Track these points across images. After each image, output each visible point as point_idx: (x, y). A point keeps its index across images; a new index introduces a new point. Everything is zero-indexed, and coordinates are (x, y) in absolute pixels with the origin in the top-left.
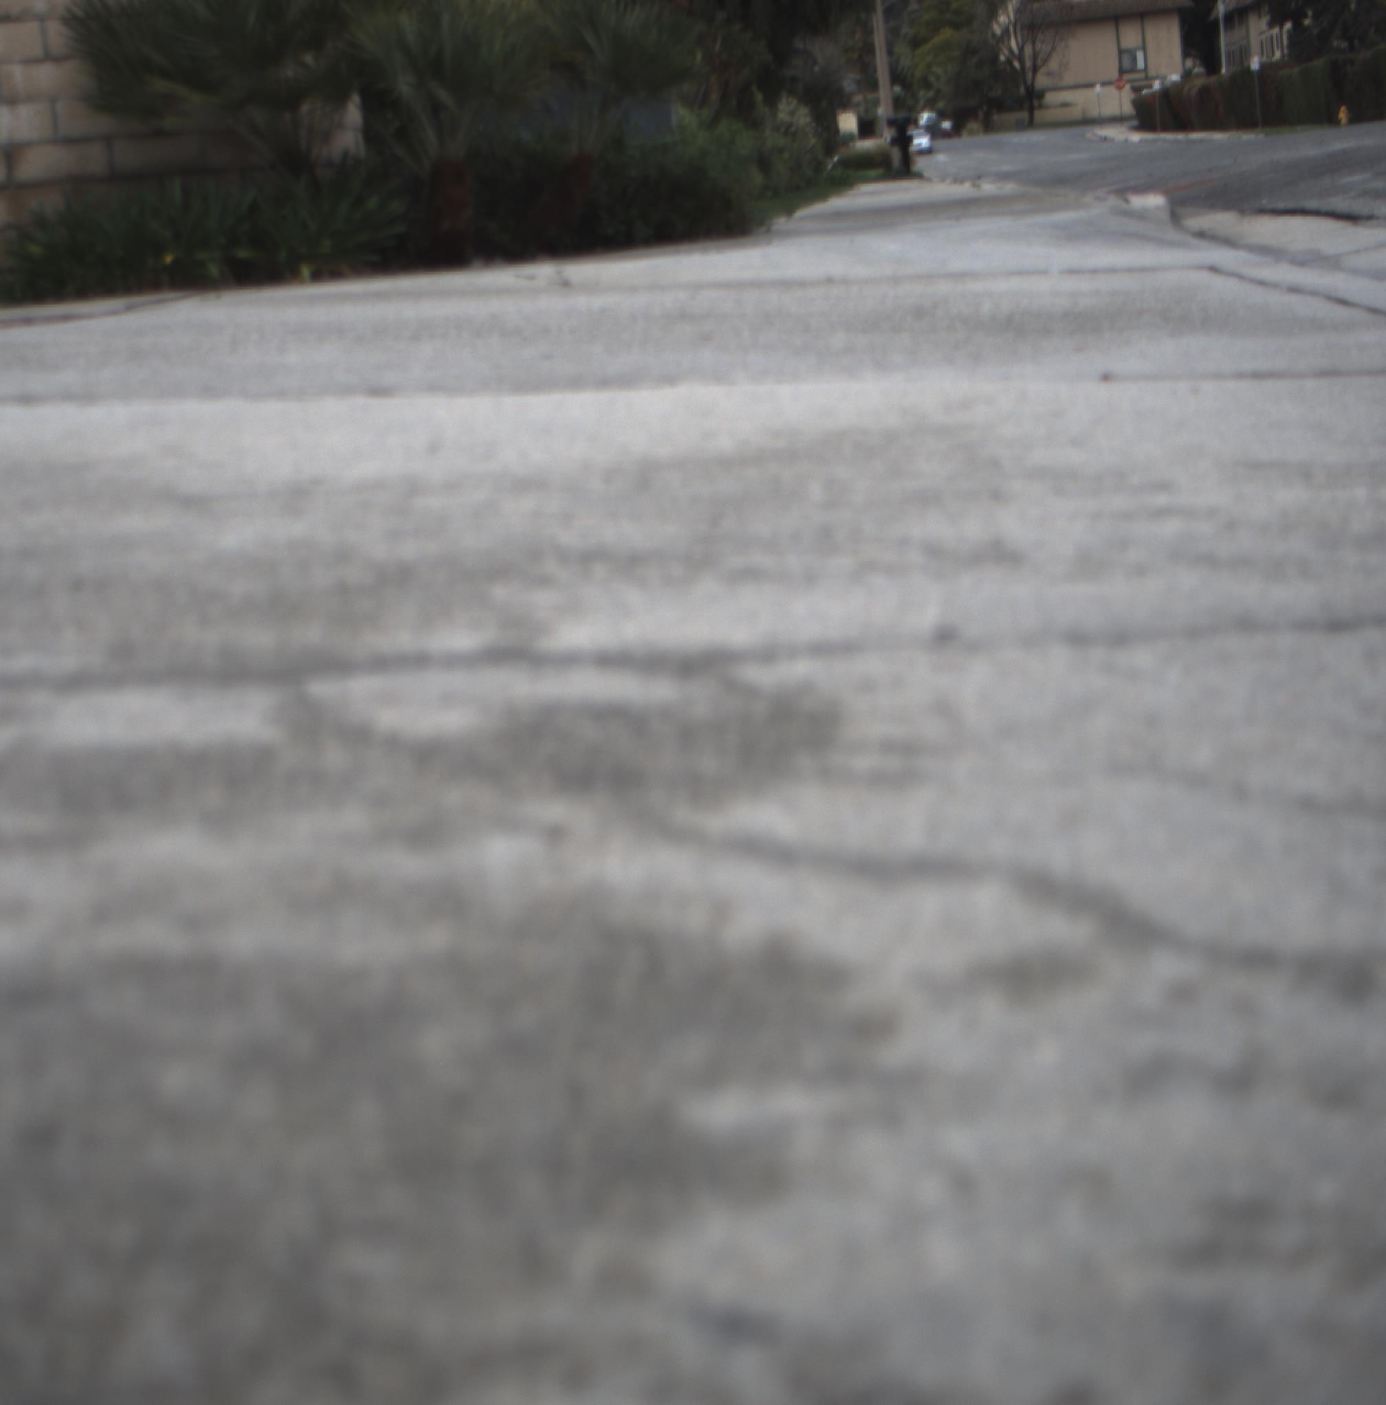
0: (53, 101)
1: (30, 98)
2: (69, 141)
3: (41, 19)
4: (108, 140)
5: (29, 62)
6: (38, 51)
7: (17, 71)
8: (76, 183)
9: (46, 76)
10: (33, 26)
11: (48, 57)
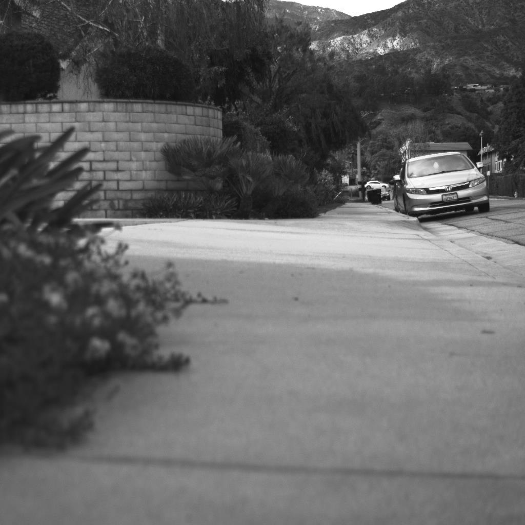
0: (155, 171)
1: (150, 170)
2: (158, 181)
3: (154, 152)
4: (167, 181)
5: (150, 161)
6: (153, 159)
7: (148, 163)
8: (158, 190)
9: (154, 164)
10: (152, 153)
11: (155, 161)
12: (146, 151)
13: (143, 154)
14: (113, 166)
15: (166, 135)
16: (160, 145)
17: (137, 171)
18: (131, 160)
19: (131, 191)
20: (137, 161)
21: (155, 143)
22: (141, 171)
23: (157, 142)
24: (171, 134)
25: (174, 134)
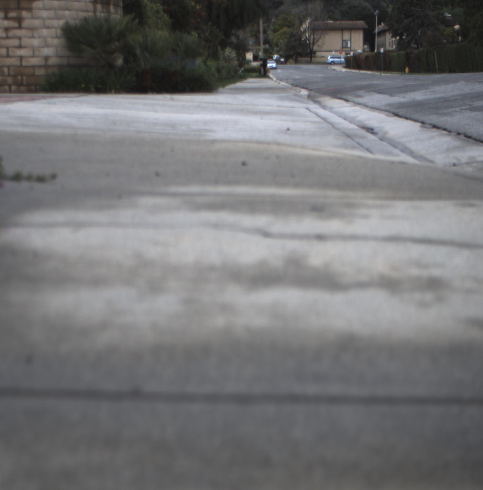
0: (57, 47)
1: (52, 46)
2: (60, 57)
3: (56, 28)
4: (68, 57)
5: (53, 38)
6: (54, 36)
7: (50, 40)
8: (60, 66)
9: (56, 41)
10: (54, 30)
11: (57, 37)
12: (48, 28)
13: (45, 32)
14: (16, 42)
15: (67, 13)
16: (62, 22)
17: (40, 47)
18: (33, 37)
19: (34, 67)
20: (39, 37)
21: (56, 20)
22: (43, 47)
23: (58, 19)
24: (72, 12)
25: (75, 12)
